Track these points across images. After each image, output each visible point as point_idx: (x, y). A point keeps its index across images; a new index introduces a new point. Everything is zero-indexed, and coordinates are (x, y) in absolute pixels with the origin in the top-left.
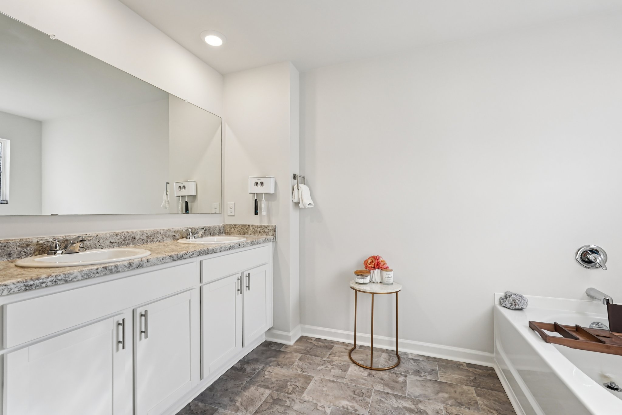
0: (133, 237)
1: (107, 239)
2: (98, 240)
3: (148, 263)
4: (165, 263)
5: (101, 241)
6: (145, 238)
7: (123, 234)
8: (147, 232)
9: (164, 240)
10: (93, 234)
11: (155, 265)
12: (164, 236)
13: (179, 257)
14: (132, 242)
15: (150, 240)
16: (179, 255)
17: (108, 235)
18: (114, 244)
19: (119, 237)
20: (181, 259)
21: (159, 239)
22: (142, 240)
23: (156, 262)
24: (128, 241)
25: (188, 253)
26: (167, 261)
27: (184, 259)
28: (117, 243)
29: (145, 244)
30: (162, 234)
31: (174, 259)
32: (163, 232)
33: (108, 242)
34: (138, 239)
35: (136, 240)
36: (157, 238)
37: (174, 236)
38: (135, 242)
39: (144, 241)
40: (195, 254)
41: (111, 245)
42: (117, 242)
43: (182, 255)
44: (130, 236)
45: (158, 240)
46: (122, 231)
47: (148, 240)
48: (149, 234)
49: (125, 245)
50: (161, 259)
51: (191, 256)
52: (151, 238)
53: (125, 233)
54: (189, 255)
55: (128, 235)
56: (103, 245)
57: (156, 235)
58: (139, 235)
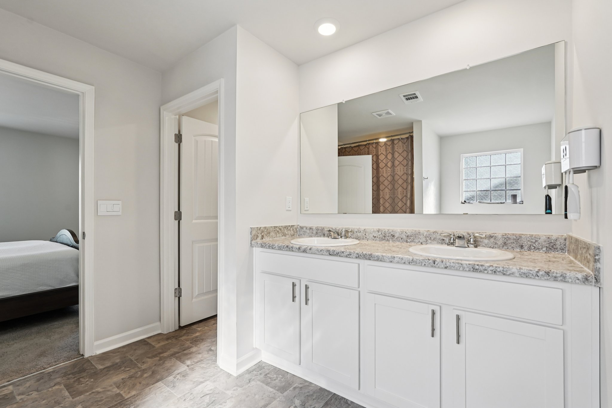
0: (392, 235)
1: (371, 233)
2: (365, 233)
3: (310, 251)
4: (322, 254)
5: (367, 234)
6: (404, 237)
7: (384, 230)
8: (407, 232)
9: (427, 242)
10: (362, 228)
11: (314, 254)
12: (427, 238)
13: (335, 253)
14: (392, 239)
15: (410, 240)
16: (336, 252)
17: (372, 230)
18: (376, 238)
19: (380, 233)
20: (337, 256)
21: (421, 241)
22: (402, 239)
23: (316, 252)
24: (387, 237)
25: (344, 252)
26: (324, 254)
27: (340, 256)
28: (379, 238)
29: (405, 243)
30: (425, 235)
31: (330, 254)
32: (427, 234)
33: (371, 236)
34: (397, 237)
35: (395, 238)
36: (419, 239)
37: (444, 240)
38: (394, 239)
39: (404, 240)
40: (352, 255)
41: (374, 239)
42: (379, 236)
43: (339, 252)
44: (390, 233)
45: (419, 242)
46: (384, 228)
47: (408, 239)
48: (408, 234)
49: (385, 240)
50: (320, 250)
51: (347, 256)
52: (412, 238)
53: (386, 230)
54: (345, 254)
55: (388, 232)
56: (368, 237)
57: (417, 236)
58: (398, 233)
